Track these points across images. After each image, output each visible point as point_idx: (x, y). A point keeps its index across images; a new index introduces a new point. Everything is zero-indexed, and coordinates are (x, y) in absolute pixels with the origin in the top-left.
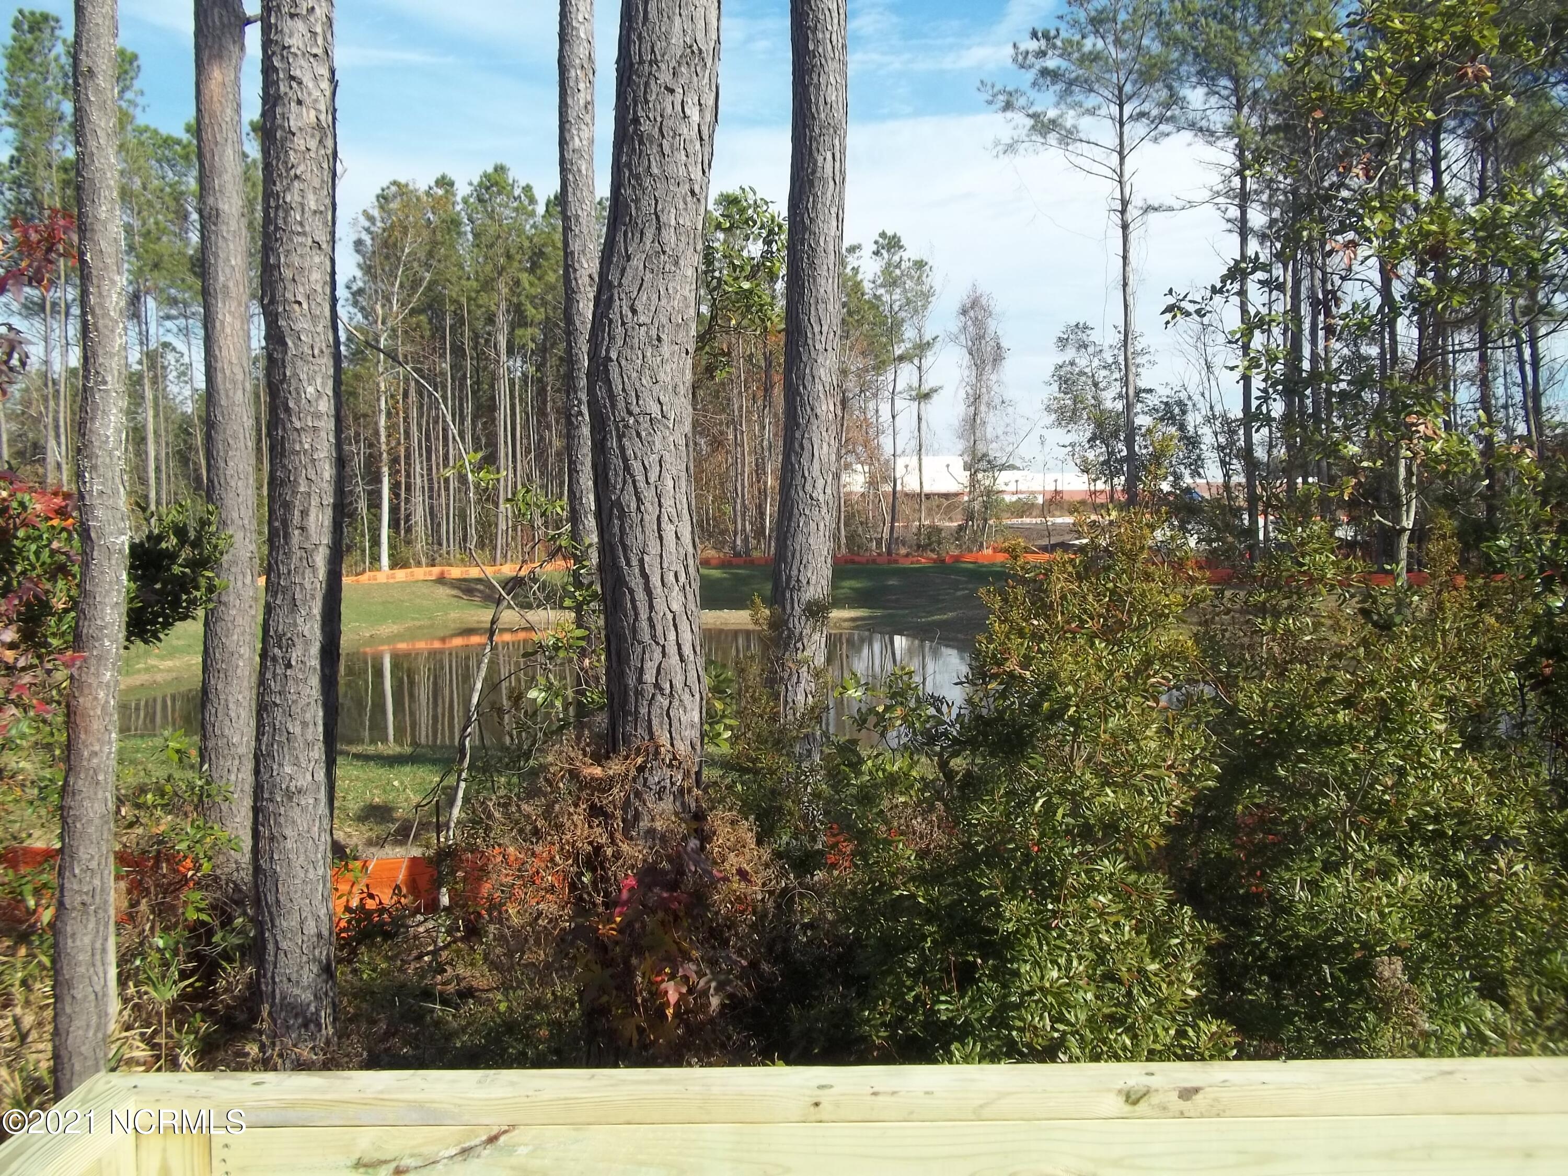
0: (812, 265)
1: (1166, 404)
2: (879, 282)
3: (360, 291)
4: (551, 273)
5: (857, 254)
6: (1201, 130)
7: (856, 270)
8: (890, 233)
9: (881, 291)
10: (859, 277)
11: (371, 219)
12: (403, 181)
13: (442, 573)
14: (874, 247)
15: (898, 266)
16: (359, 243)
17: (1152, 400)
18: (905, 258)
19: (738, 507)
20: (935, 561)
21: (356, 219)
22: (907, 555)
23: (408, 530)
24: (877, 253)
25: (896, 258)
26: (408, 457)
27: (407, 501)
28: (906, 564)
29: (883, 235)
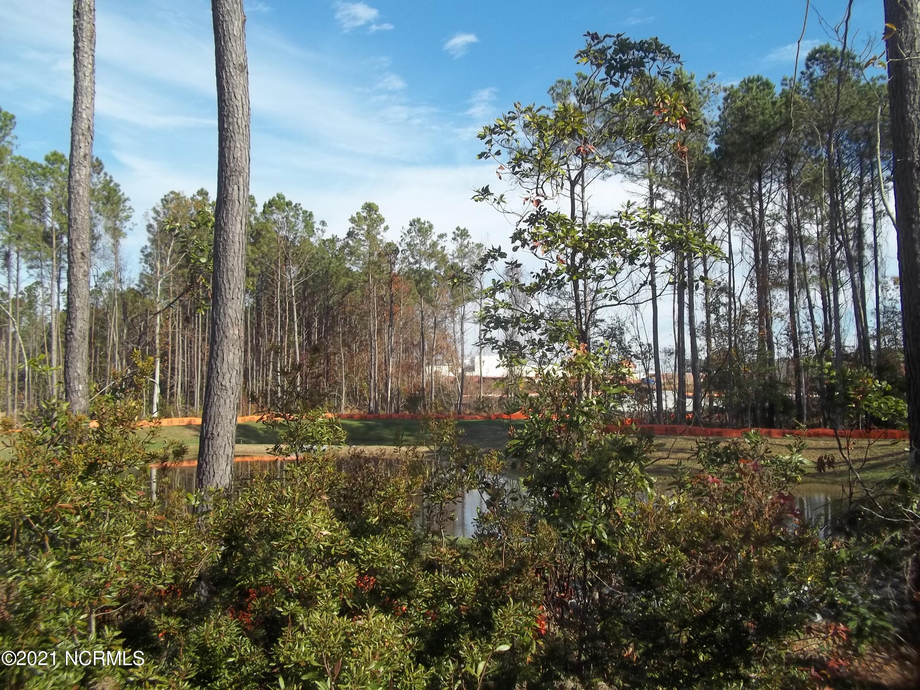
0: (225, 249)
1: (612, 328)
2: (456, 255)
3: (150, 254)
4: (265, 246)
5: (444, 239)
6: (628, 173)
7: (443, 248)
8: (462, 228)
9: (456, 261)
10: (445, 252)
11: (157, 212)
12: (177, 191)
13: (190, 421)
14: (453, 236)
15: (466, 247)
16: (150, 226)
17: (603, 326)
18: (471, 241)
19: (372, 384)
20: (485, 418)
21: (147, 213)
22: (470, 414)
23: (172, 395)
24: (454, 239)
25: (466, 242)
26: (173, 352)
27: (172, 378)
28: (468, 419)
29: (458, 229)
